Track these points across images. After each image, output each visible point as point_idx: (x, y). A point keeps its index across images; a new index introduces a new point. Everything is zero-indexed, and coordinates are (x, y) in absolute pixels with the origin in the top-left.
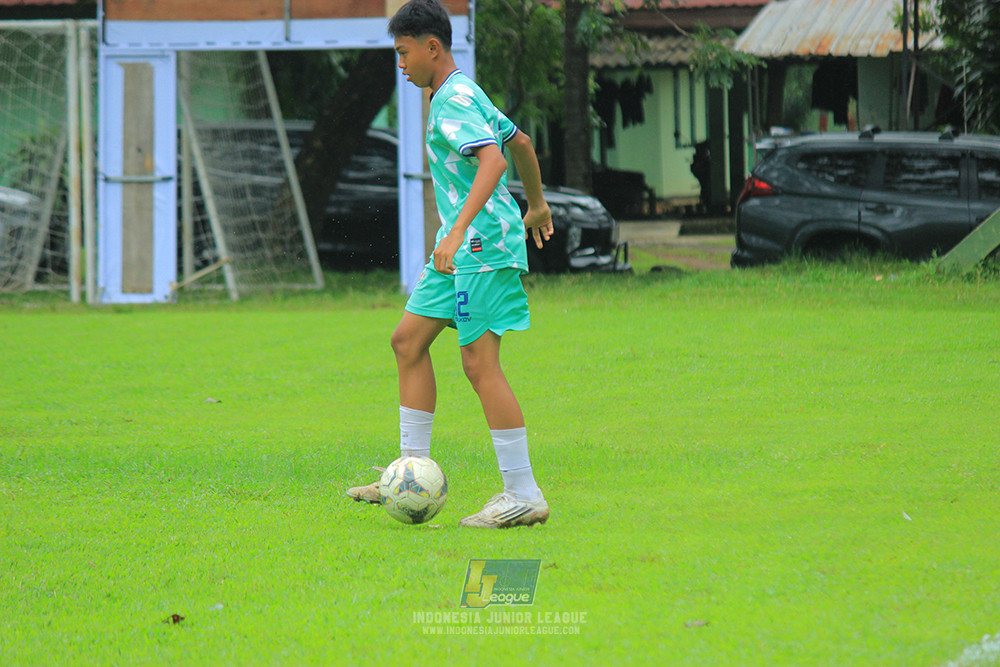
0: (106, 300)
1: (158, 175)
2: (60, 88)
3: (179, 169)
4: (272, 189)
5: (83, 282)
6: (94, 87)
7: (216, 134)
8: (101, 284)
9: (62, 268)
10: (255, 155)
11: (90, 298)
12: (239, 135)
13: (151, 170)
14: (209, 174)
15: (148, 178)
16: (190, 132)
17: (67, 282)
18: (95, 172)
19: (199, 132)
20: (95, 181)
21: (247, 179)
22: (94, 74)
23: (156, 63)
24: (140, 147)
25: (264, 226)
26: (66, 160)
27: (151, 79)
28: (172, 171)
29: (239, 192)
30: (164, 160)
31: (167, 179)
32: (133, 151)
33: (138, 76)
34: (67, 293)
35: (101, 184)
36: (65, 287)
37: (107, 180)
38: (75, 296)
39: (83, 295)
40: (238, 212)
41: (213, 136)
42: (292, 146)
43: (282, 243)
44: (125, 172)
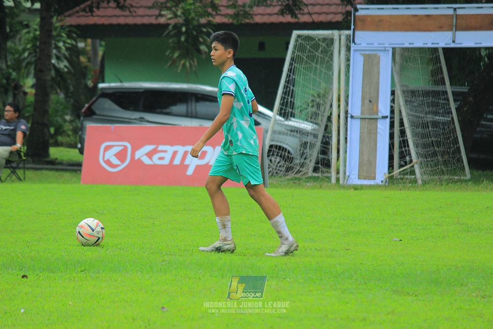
0: (350, 182)
1: (380, 115)
2: (330, 67)
3: (392, 112)
4: (444, 124)
5: (338, 173)
6: (348, 67)
7: (413, 93)
8: (347, 174)
9: (328, 165)
10: (434, 104)
11: (341, 182)
12: (426, 94)
13: (377, 112)
14: (408, 115)
15: (375, 117)
16: (398, 92)
17: (330, 173)
18: (346, 112)
19: (404, 92)
20: (346, 118)
21: (430, 118)
22: (348, 60)
23: (381, 55)
24: (370, 100)
25: (438, 144)
26: (331, 106)
27: (378, 63)
28: (388, 113)
29: (425, 125)
30: (384, 108)
31: (385, 117)
32: (367, 101)
33: (371, 61)
34: (329, 178)
35: (349, 119)
36: (329, 175)
37: (352, 117)
38: (333, 180)
39: (338, 180)
40: (423, 136)
41: (411, 95)
42: (455, 101)
43: (448, 153)
44: (362, 113)
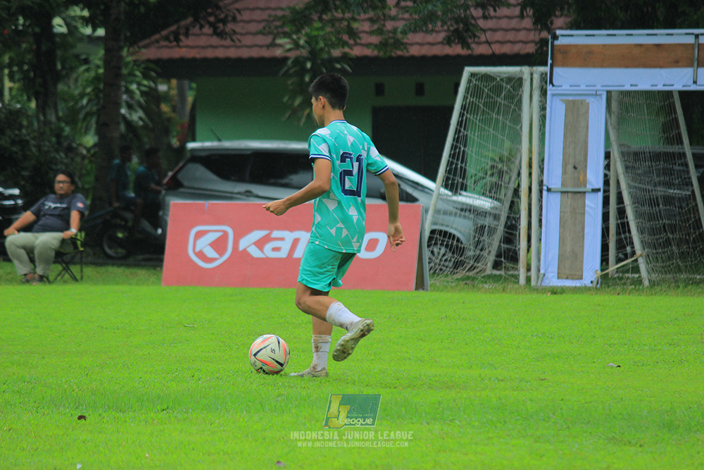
0: (546, 283)
1: (589, 187)
2: (517, 119)
3: (607, 183)
4: (681, 200)
5: (529, 269)
6: (543, 118)
7: (637, 156)
8: (542, 271)
9: (514, 258)
10: (666, 172)
11: (533, 283)
12: (656, 157)
13: (584, 184)
14: (629, 186)
15: (582, 189)
16: (615, 154)
17: (517, 269)
18: (541, 183)
19: (623, 154)
20: (541, 191)
21: (660, 191)
22: (543, 108)
23: (590, 100)
24: (576, 166)
25: (673, 229)
26: (519, 174)
27: (587, 112)
28: (600, 185)
29: (653, 202)
30: (594, 177)
31: (596, 191)
32: (570, 168)
33: (576, 111)
34: (516, 277)
35: (545, 193)
36: (516, 273)
37: (549, 190)
38: (522, 280)
39: (528, 279)
40: (651, 217)
41: (633, 159)
42: (697, 167)
43: (687, 242)
44: (563, 185)
